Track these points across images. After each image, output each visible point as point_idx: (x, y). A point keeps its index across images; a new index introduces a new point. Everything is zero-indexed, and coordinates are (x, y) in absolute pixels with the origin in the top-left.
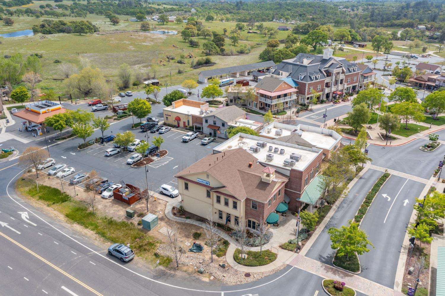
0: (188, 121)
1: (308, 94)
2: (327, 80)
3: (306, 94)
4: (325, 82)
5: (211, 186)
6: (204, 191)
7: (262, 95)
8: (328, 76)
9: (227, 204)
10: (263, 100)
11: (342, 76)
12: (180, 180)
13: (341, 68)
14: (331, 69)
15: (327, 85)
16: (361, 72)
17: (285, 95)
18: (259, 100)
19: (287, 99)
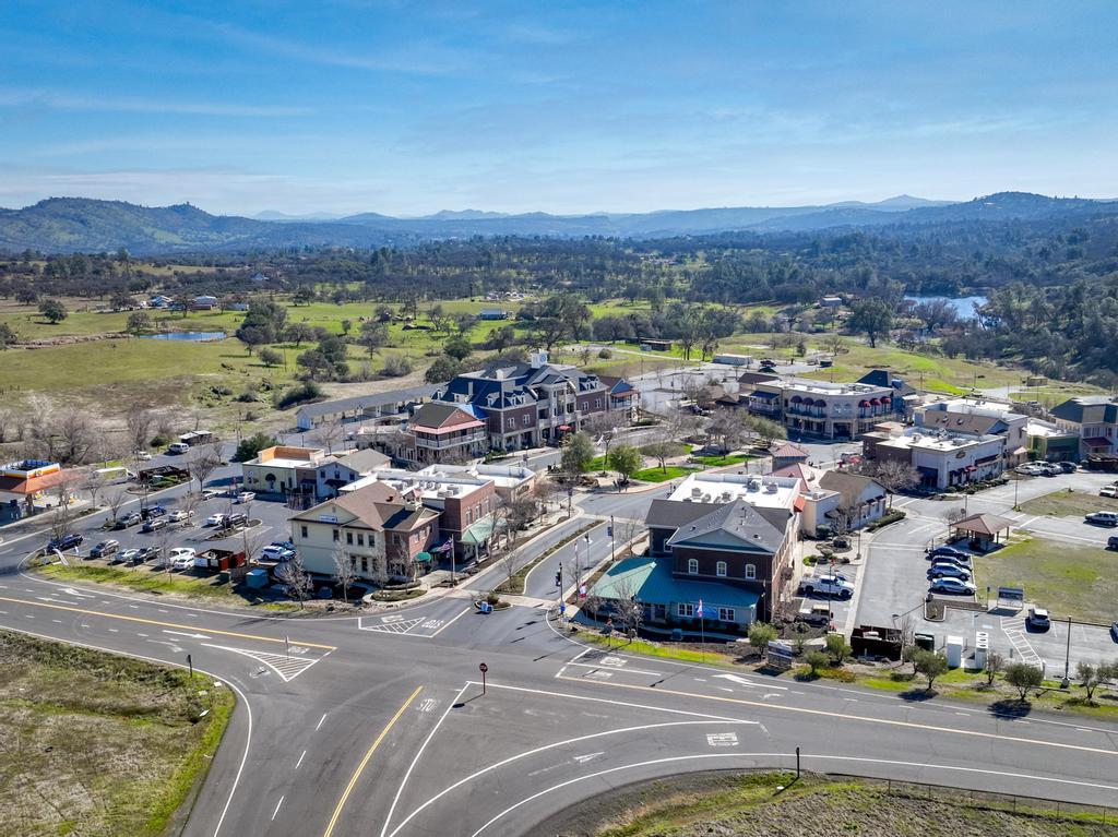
0: (290, 480)
1: (507, 431)
2: (541, 405)
3: (503, 430)
4: (538, 409)
5: (339, 522)
6: (329, 530)
7: (421, 435)
8: (540, 398)
9: (361, 542)
10: (422, 443)
11: (567, 399)
12: (295, 523)
13: (565, 384)
14: (546, 386)
15: (543, 415)
16: (608, 390)
17: (464, 432)
18: (417, 444)
19: (468, 440)
